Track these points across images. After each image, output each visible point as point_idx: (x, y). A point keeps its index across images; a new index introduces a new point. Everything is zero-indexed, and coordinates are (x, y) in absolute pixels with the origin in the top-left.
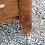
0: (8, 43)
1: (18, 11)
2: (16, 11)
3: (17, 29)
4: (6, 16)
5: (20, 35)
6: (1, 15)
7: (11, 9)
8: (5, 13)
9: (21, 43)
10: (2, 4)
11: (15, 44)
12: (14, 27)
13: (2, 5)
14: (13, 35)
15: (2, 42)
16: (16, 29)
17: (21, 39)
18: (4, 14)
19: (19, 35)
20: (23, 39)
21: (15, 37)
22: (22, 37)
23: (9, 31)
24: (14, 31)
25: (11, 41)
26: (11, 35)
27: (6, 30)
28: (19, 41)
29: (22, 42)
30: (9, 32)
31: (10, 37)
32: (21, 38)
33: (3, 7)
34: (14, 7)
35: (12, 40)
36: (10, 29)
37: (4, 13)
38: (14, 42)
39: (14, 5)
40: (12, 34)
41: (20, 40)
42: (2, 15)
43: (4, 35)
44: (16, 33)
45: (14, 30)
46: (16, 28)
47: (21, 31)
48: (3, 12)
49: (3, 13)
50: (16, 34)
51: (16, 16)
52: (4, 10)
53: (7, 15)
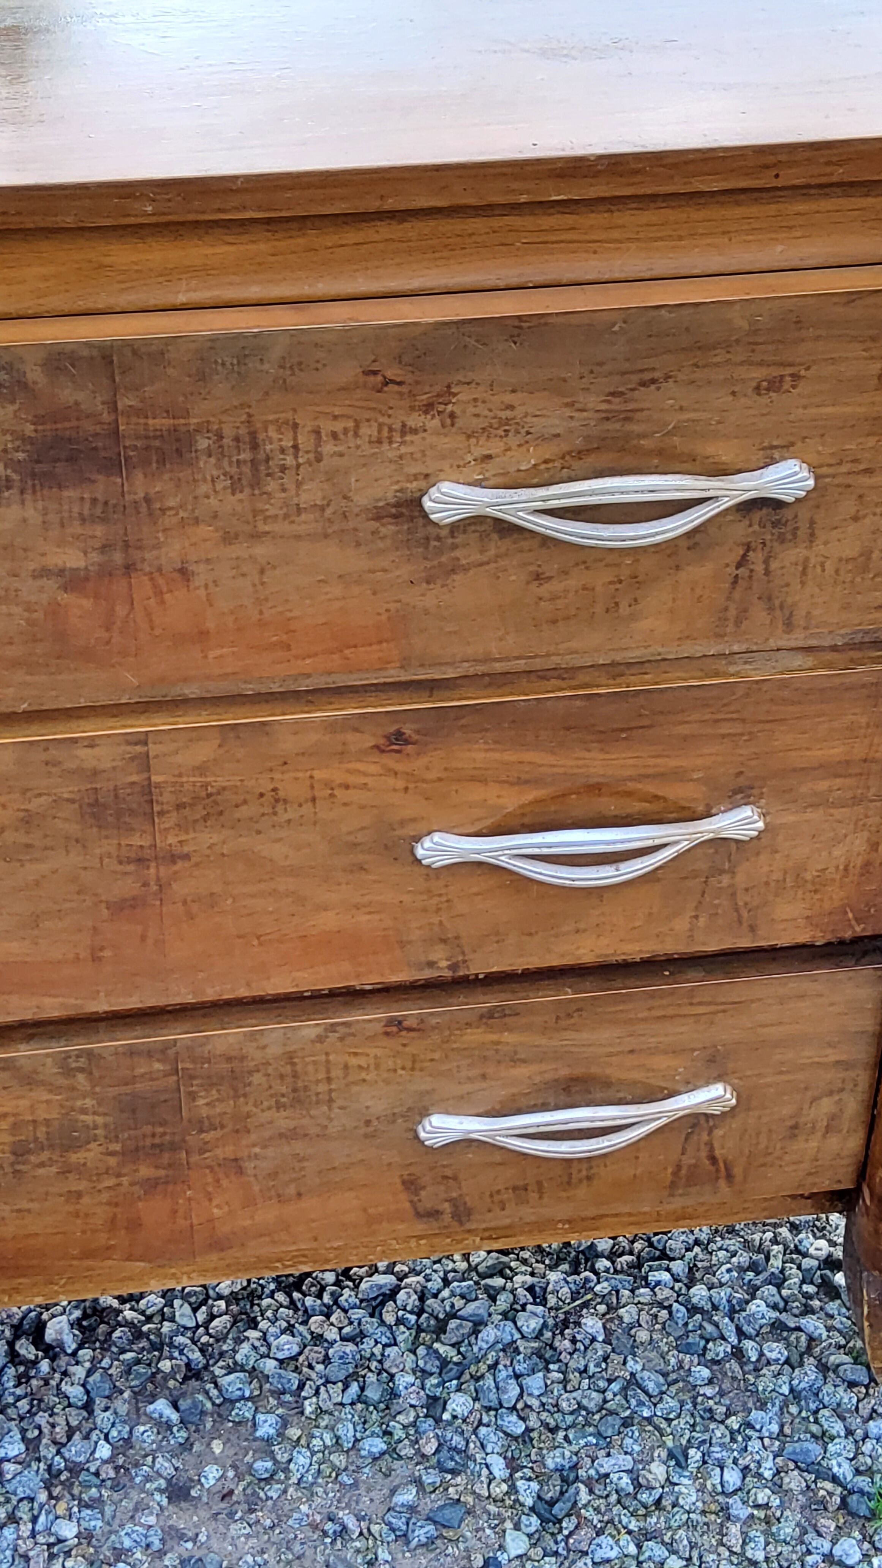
0: (695, 1455)
1: (854, 1143)
2: (834, 1142)
3: (794, 1276)
4: (729, 1177)
5: (823, 1368)
6: (679, 1167)
7: (795, 1127)
8: (718, 1153)
9: (835, 1479)
10: (719, 1078)
11: (768, 1474)
12: (747, 1245)
13: (717, 1090)
14: (738, 1353)
15: (627, 1423)
16: (779, 1281)
17: (838, 1427)
18: (713, 1160)
19: (810, 1363)
20: (855, 1422)
21: (765, 1383)
22: (848, 1398)
23: (699, 1293)
24: (757, 1306)
25: (720, 1431)
26: (720, 1349)
27: (665, 1276)
28: (815, 1449)
29: (844, 1470)
30: (693, 1310)
31: (706, 1373)
32: (839, 1413)
33: (716, 1110)
34: (827, 1105)
35: (734, 1422)
36: (710, 1270)
37: (712, 1149)
38: (755, 1445)
39: (831, 1093)
40: (734, 1340)
41: (824, 1438)
42: (683, 1172)
43: (643, 1335)
44: (778, 1329)
45: (753, 1291)
46: (776, 1263)
47: (833, 1307)
48: (710, 1145)
49: (704, 1154)
50: (775, 1350)
51: (826, 1184)
52: (718, 1133)
53: (737, 1171)
